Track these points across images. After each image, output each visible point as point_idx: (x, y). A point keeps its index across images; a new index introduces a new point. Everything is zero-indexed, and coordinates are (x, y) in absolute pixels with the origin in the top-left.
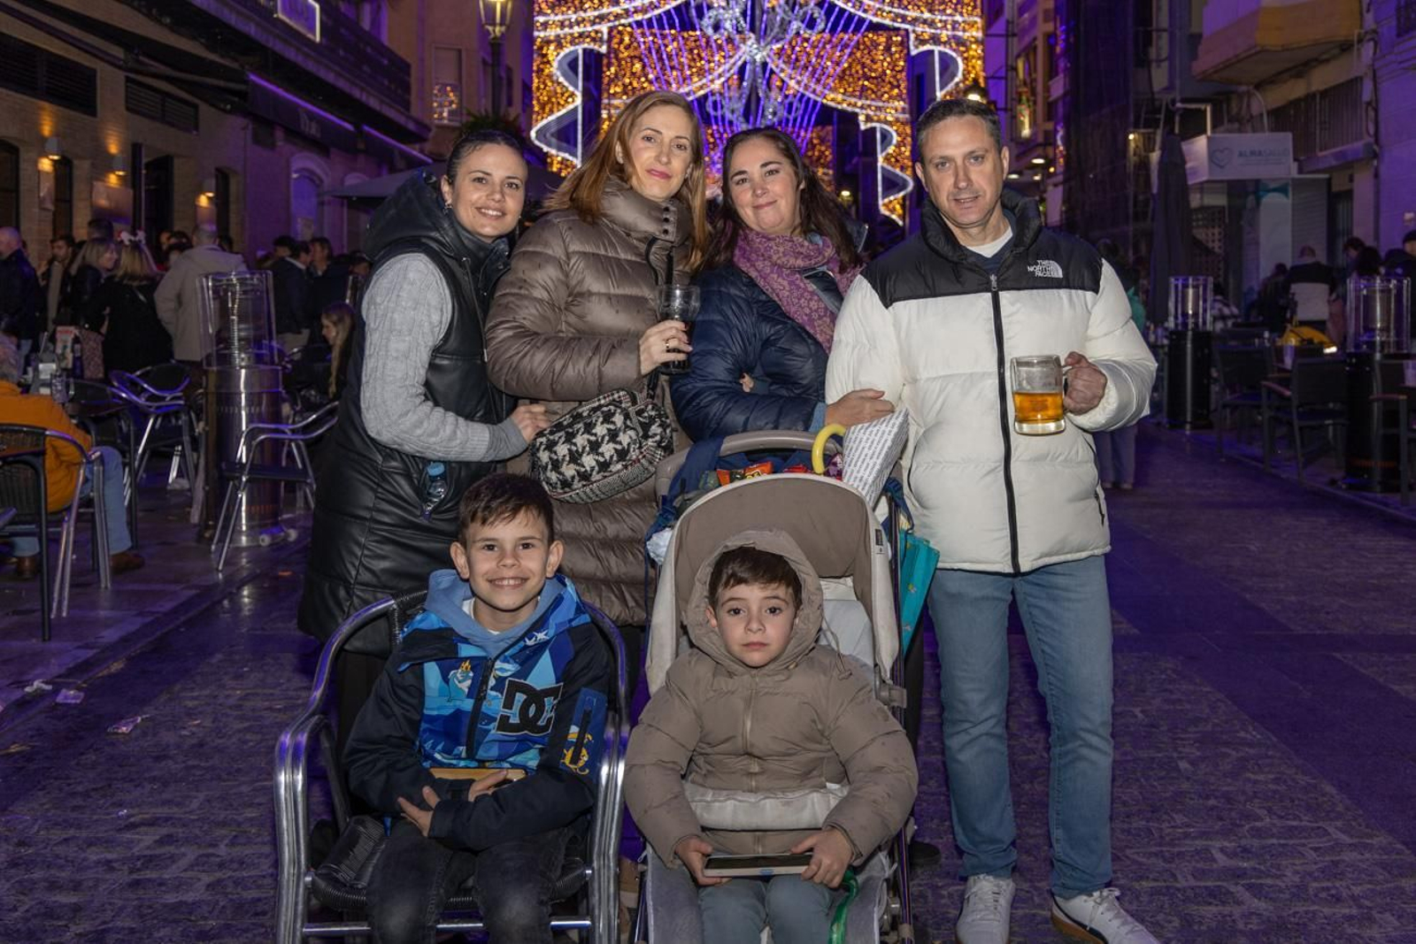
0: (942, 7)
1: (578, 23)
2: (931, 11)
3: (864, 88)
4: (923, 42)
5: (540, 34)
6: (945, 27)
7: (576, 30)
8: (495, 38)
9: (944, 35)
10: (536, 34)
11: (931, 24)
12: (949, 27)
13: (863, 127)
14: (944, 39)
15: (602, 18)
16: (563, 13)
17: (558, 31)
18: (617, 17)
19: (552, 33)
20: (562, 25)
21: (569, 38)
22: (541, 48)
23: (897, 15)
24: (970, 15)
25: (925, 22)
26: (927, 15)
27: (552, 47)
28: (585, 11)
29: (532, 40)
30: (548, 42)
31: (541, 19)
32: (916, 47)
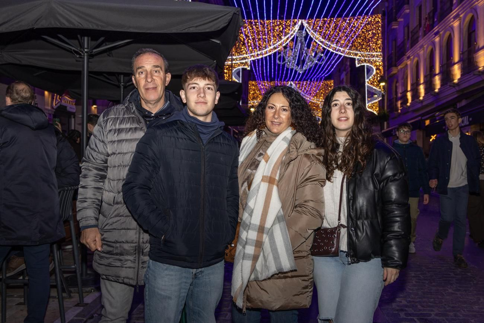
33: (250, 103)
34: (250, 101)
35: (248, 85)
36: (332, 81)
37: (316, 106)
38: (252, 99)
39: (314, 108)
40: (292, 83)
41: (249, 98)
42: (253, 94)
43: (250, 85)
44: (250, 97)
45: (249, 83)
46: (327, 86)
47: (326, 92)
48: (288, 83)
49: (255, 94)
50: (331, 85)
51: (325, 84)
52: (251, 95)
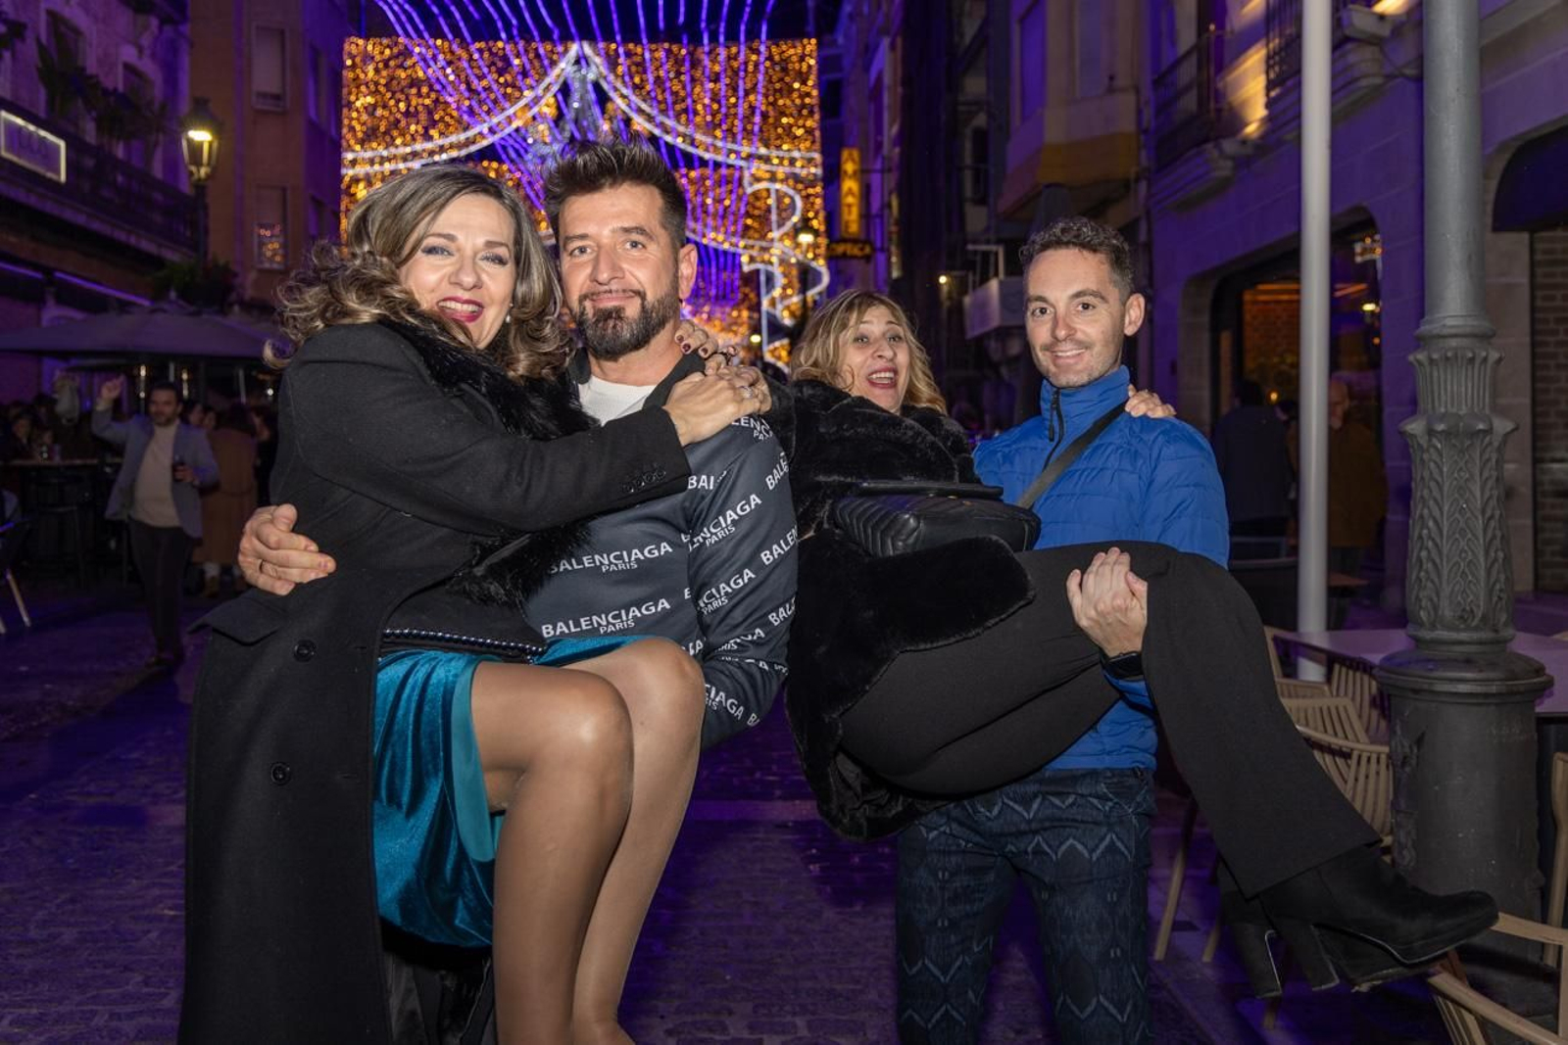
0: (778, 142)
1: (389, 160)
2: (767, 146)
3: (747, 228)
4: (758, 180)
5: (348, 173)
6: (781, 164)
7: (388, 167)
8: (199, 179)
9: (781, 172)
10: (344, 171)
11: (767, 160)
12: (786, 162)
13: (746, 269)
14: (780, 176)
15: (415, 155)
16: (373, 149)
17: (368, 168)
18: (432, 153)
19: (360, 170)
20: (372, 162)
21: (379, 176)
22: (349, 187)
23: (731, 151)
24: (808, 150)
25: (760, 158)
26: (763, 151)
27: (361, 185)
28: (397, 147)
29: (340, 178)
30: (356, 180)
31: (350, 156)
32: (751, 184)
33: (354, 163)
34: (351, 149)
35: (342, 63)
36: (811, 45)
37: (756, 212)
38: (362, 142)
39: (749, 222)
40: (588, 49)
41: (349, 136)
42: (370, 110)
43: (349, 62)
44: (352, 129)
45: (346, 47)
46: (785, 70)
47: (774, 104)
48: (566, 51)
49: (379, 112)
50: (804, 67)
51: (770, 58)
52: (354, 115)
